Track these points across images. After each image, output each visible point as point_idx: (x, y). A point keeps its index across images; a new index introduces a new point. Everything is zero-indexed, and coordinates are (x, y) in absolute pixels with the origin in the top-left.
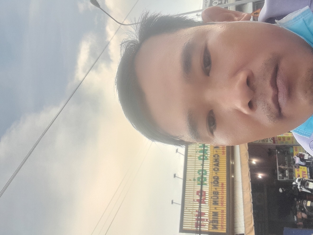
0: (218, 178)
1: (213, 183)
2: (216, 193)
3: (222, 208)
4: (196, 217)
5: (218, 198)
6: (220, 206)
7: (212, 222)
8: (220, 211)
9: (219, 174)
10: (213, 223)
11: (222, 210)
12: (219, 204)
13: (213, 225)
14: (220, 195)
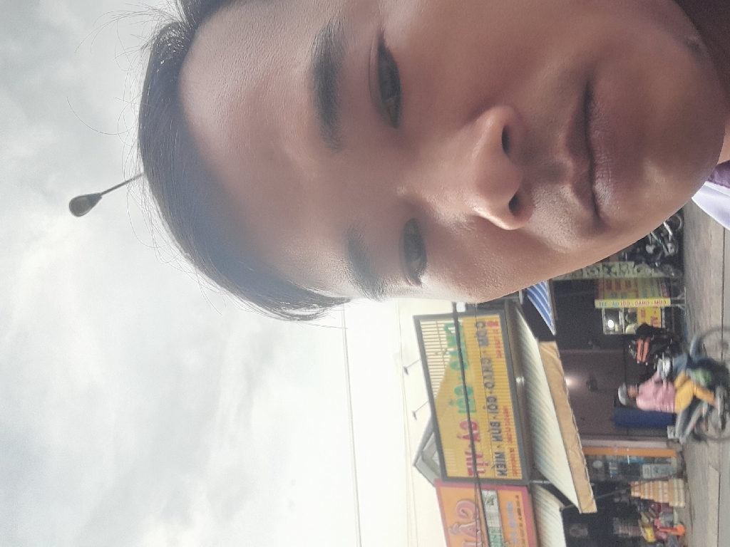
0: (495, 400)
1: (487, 409)
2: (495, 425)
3: (511, 446)
5: (500, 431)
6: (506, 443)
7: (496, 466)
8: (508, 450)
9: (496, 393)
10: (498, 468)
11: (511, 449)
12: (504, 440)
13: (498, 471)
14: (503, 427)
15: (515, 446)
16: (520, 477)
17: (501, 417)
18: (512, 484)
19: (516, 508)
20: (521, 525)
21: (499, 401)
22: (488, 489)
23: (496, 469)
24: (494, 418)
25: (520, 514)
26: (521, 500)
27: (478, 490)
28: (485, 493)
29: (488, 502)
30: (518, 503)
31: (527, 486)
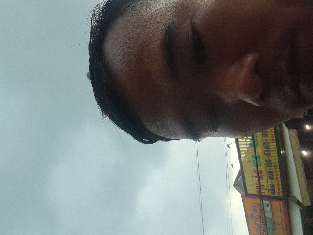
1: (267, 165)
2: (270, 172)
4: (257, 185)
8: (276, 183)
9: (271, 158)
13: (271, 192)
14: (274, 174)
15: (280, 182)
16: (281, 195)
17: (273, 169)
18: (277, 199)
19: (279, 209)
20: (282, 217)
21: (272, 162)
22: (266, 200)
23: (270, 191)
24: (270, 169)
25: (281, 211)
26: (282, 206)
27: (261, 200)
28: (264, 202)
29: (266, 206)
30: (280, 207)
31: (285, 200)
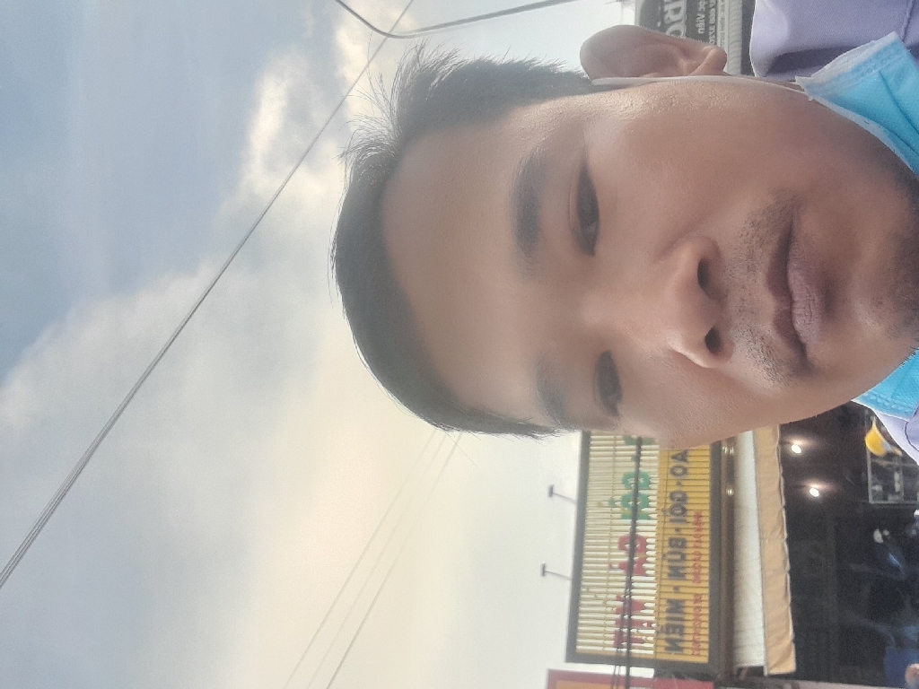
0: (684, 498)
1: (668, 514)
2: (677, 544)
3: (697, 590)
4: (618, 616)
5: (683, 557)
6: (690, 584)
7: (665, 629)
8: (692, 597)
9: (688, 487)
10: (667, 633)
11: (696, 595)
12: (688, 577)
14: (690, 550)
15: (704, 590)
16: (703, 658)
17: (688, 532)
21: (689, 501)
24: (678, 530)
31: (712, 680)
